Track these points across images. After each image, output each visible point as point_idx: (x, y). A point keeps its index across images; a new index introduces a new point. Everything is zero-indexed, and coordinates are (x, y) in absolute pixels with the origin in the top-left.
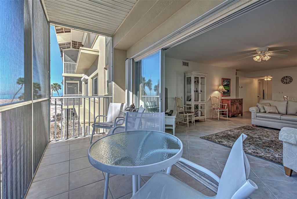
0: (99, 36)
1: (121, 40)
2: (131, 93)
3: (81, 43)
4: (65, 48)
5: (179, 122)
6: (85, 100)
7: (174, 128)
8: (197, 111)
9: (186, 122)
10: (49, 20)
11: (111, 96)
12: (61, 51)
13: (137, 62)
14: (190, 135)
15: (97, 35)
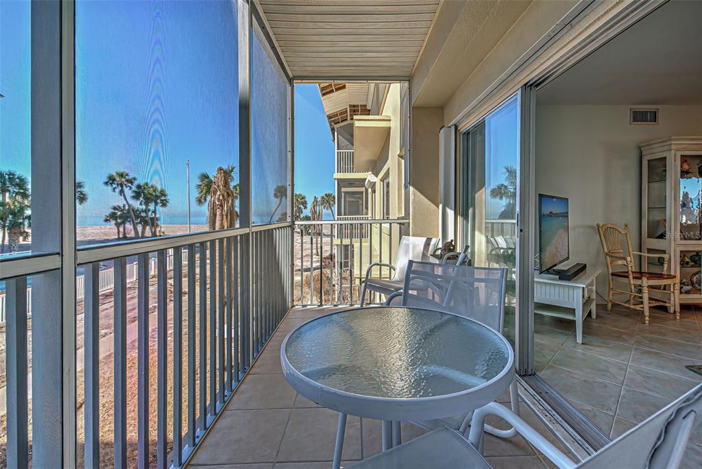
0: (392, 85)
1: (423, 85)
2: (451, 213)
3: (366, 106)
4: (339, 122)
5: (614, 305)
6: (373, 227)
7: (579, 318)
8: (697, 273)
9: (638, 308)
10: (291, 76)
11: (407, 221)
12: (333, 130)
13: (467, 133)
14: (645, 352)
15: (388, 85)
